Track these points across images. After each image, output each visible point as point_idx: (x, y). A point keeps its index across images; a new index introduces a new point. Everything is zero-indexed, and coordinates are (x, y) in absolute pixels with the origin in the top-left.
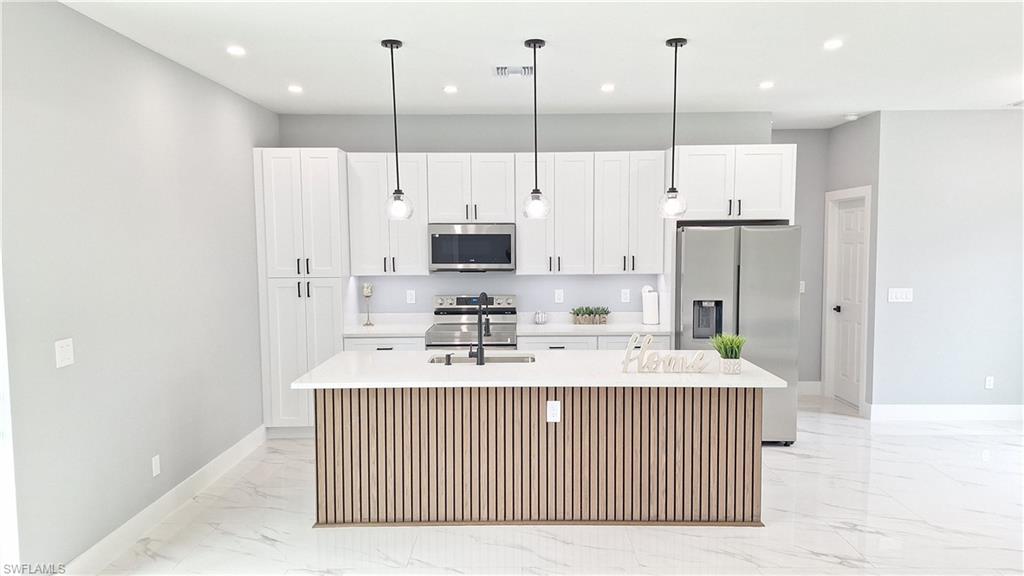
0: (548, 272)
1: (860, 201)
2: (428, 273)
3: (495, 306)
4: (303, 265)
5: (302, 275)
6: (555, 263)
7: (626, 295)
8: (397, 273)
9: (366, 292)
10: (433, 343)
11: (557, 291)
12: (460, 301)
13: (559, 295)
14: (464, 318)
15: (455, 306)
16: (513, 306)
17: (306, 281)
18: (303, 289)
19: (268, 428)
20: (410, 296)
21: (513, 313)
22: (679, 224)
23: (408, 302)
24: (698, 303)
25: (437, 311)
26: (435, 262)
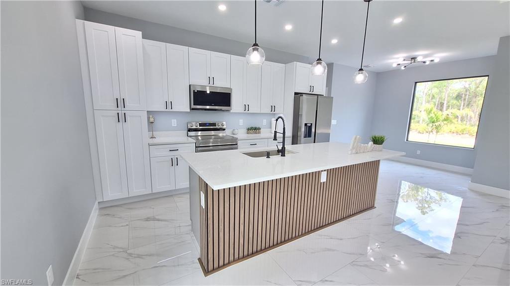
0: (243, 111)
2: (189, 111)
3: (217, 127)
4: (120, 103)
5: (119, 108)
6: (246, 107)
7: (265, 122)
8: (173, 110)
9: (152, 120)
10: (201, 146)
11: (240, 120)
12: (201, 125)
13: (241, 122)
15: (199, 127)
16: (224, 127)
17: (123, 112)
18: (122, 117)
19: (99, 202)
20: (174, 122)
21: (224, 130)
22: (296, 94)
23: (173, 125)
24: (306, 124)
25: (190, 130)
26: (194, 105)
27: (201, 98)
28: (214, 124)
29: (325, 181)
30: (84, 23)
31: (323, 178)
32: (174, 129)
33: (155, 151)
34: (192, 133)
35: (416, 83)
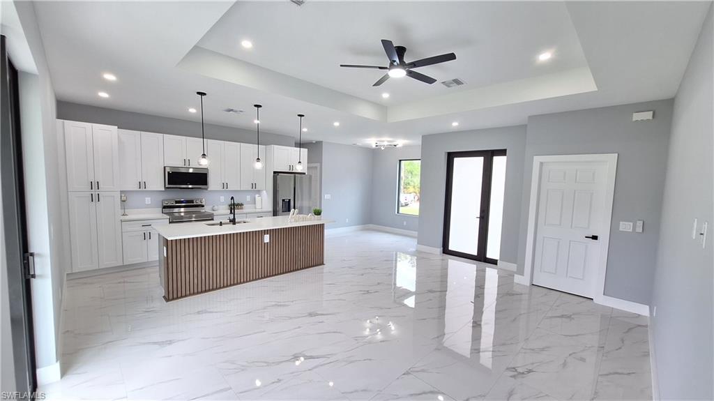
0: (222, 189)
1: (316, 167)
2: (164, 189)
3: (195, 204)
4: (95, 185)
5: (93, 190)
6: (225, 186)
7: (248, 198)
8: (147, 189)
9: (123, 198)
12: (177, 202)
13: (222, 199)
14: (182, 210)
15: (175, 204)
16: (203, 204)
17: (97, 193)
18: (95, 198)
19: (67, 274)
20: (148, 200)
21: (203, 206)
22: (275, 172)
23: (147, 203)
24: (283, 200)
25: (164, 207)
26: (169, 184)
27: (176, 178)
28: (192, 201)
29: (268, 241)
30: (63, 122)
31: (267, 238)
32: (148, 206)
33: (127, 227)
34: (167, 210)
35: (400, 161)
